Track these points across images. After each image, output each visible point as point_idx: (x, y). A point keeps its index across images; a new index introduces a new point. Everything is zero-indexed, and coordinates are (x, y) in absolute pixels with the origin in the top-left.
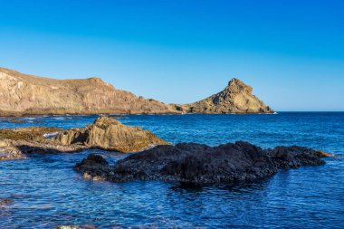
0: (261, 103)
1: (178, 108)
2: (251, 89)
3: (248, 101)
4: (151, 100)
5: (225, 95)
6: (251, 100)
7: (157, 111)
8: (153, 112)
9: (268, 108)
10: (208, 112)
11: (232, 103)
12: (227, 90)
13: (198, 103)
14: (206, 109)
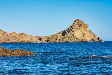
0: (94, 35)
1: (40, 39)
2: (87, 26)
3: (84, 34)
4: (22, 34)
5: (69, 30)
6: (86, 33)
7: (14, 41)
8: (11, 41)
9: (99, 38)
10: (57, 41)
11: (73, 36)
12: (71, 27)
13: (53, 36)
14: (56, 39)
